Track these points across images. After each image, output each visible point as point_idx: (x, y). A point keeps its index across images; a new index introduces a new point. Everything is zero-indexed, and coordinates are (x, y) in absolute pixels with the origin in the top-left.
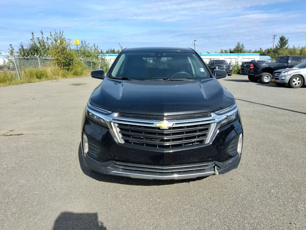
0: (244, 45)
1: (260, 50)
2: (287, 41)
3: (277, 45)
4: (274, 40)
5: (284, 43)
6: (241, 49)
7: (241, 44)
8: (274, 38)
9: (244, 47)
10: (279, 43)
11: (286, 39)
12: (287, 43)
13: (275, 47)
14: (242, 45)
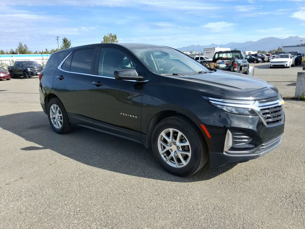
0: (27, 46)
1: (46, 51)
2: (70, 42)
3: (62, 47)
4: (58, 42)
5: (68, 44)
6: (25, 50)
7: (23, 45)
8: (58, 39)
9: (27, 48)
10: (63, 45)
11: (69, 41)
12: (70, 45)
13: (60, 48)
14: (25, 45)
